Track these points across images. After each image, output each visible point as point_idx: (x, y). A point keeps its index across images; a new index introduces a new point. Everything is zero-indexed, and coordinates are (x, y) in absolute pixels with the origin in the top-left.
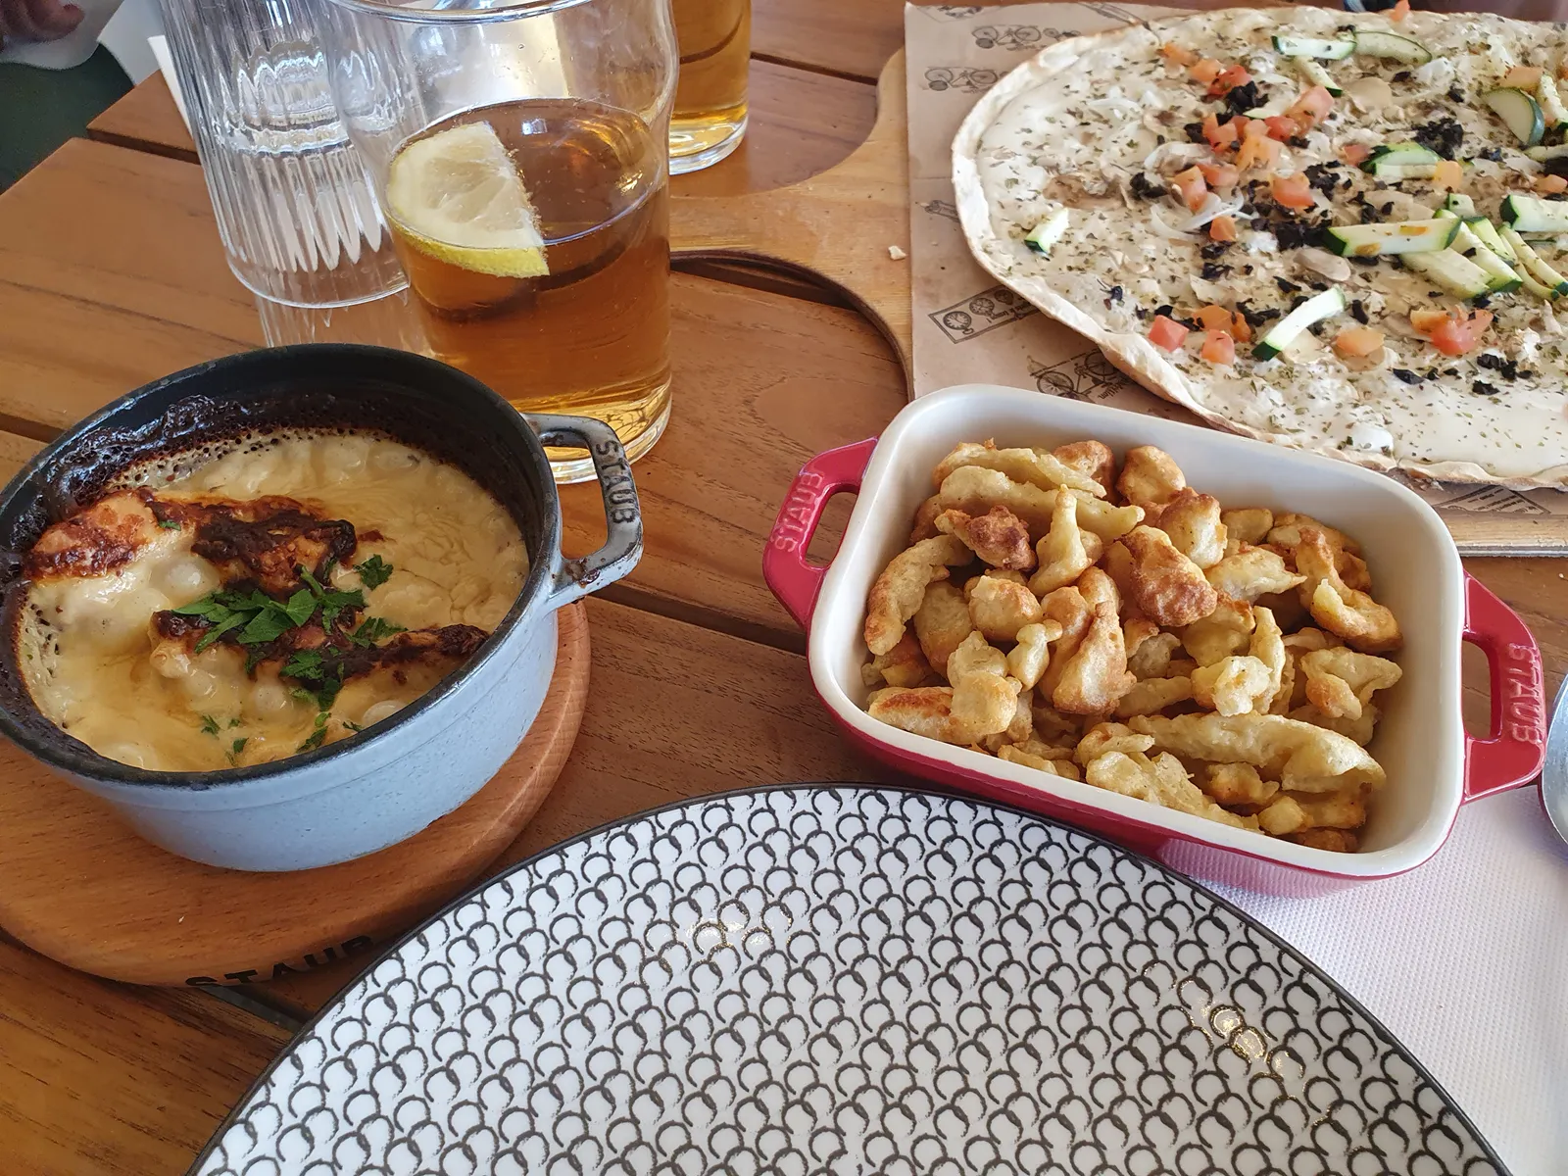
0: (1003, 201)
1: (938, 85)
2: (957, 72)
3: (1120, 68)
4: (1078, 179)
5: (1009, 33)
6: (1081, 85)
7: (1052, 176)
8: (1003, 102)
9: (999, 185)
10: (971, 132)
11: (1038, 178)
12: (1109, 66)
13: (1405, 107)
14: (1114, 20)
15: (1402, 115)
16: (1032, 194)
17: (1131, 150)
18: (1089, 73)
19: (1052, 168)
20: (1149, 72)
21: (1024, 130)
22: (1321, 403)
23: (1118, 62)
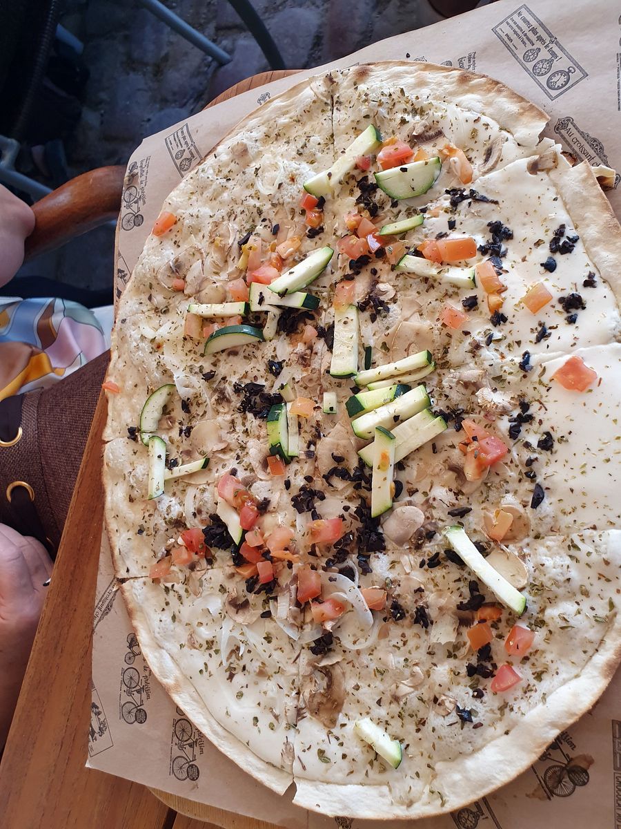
0: (347, 771)
1: (193, 774)
2: (177, 752)
3: (174, 618)
4: (312, 696)
5: (130, 693)
6: (198, 659)
7: (308, 714)
8: (219, 729)
9: (327, 770)
10: (259, 770)
11: (312, 730)
12: (172, 626)
13: (218, 412)
14: (115, 603)
15: (228, 417)
16: (333, 740)
17: (274, 641)
18: (181, 646)
19: (299, 714)
20: (180, 598)
21: (255, 725)
22: (573, 574)
23: (167, 617)
